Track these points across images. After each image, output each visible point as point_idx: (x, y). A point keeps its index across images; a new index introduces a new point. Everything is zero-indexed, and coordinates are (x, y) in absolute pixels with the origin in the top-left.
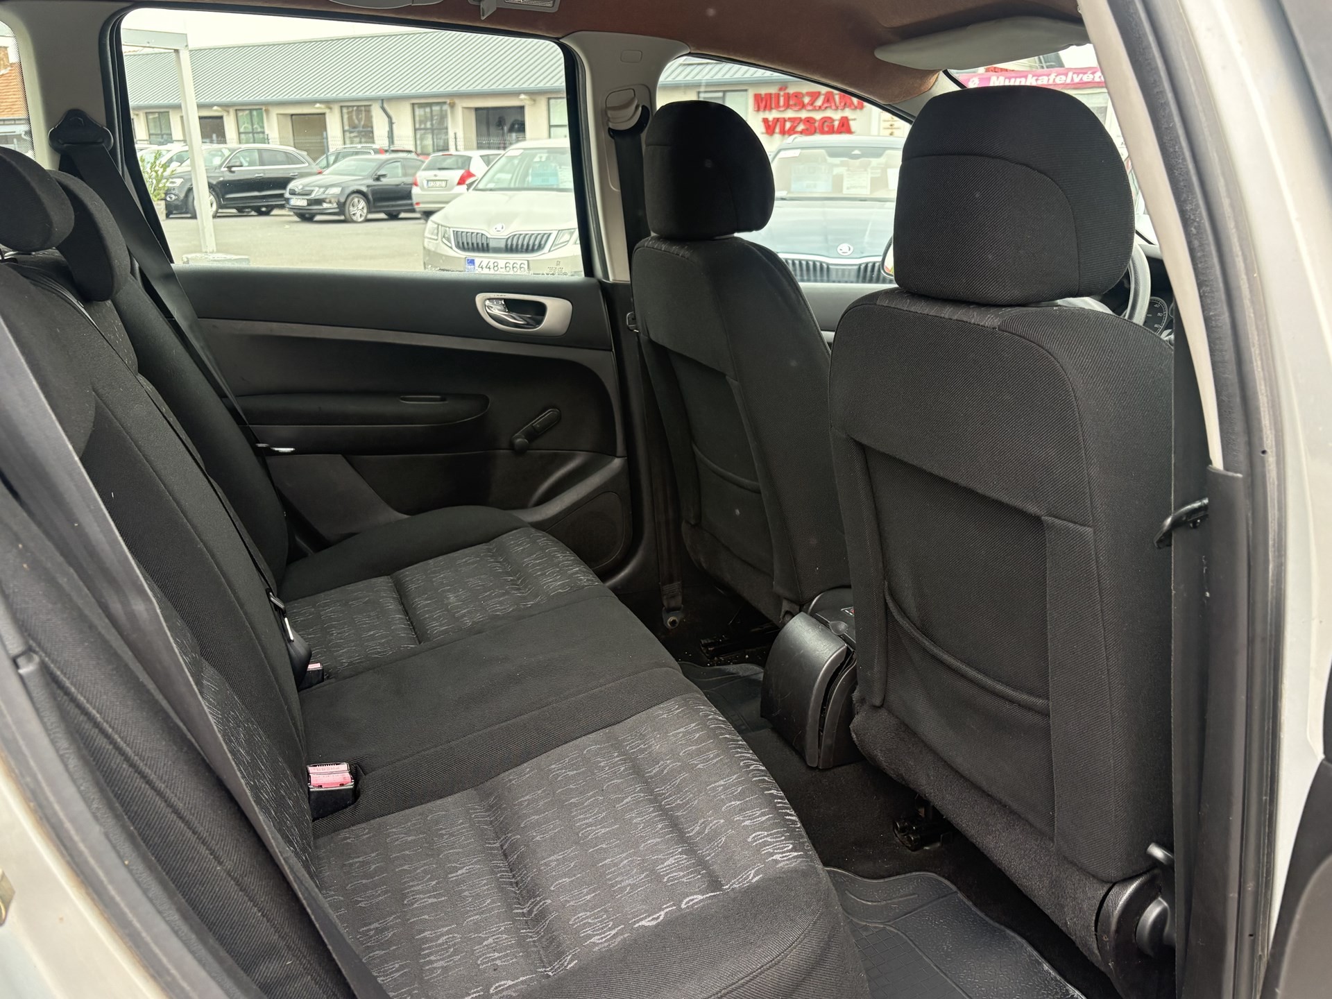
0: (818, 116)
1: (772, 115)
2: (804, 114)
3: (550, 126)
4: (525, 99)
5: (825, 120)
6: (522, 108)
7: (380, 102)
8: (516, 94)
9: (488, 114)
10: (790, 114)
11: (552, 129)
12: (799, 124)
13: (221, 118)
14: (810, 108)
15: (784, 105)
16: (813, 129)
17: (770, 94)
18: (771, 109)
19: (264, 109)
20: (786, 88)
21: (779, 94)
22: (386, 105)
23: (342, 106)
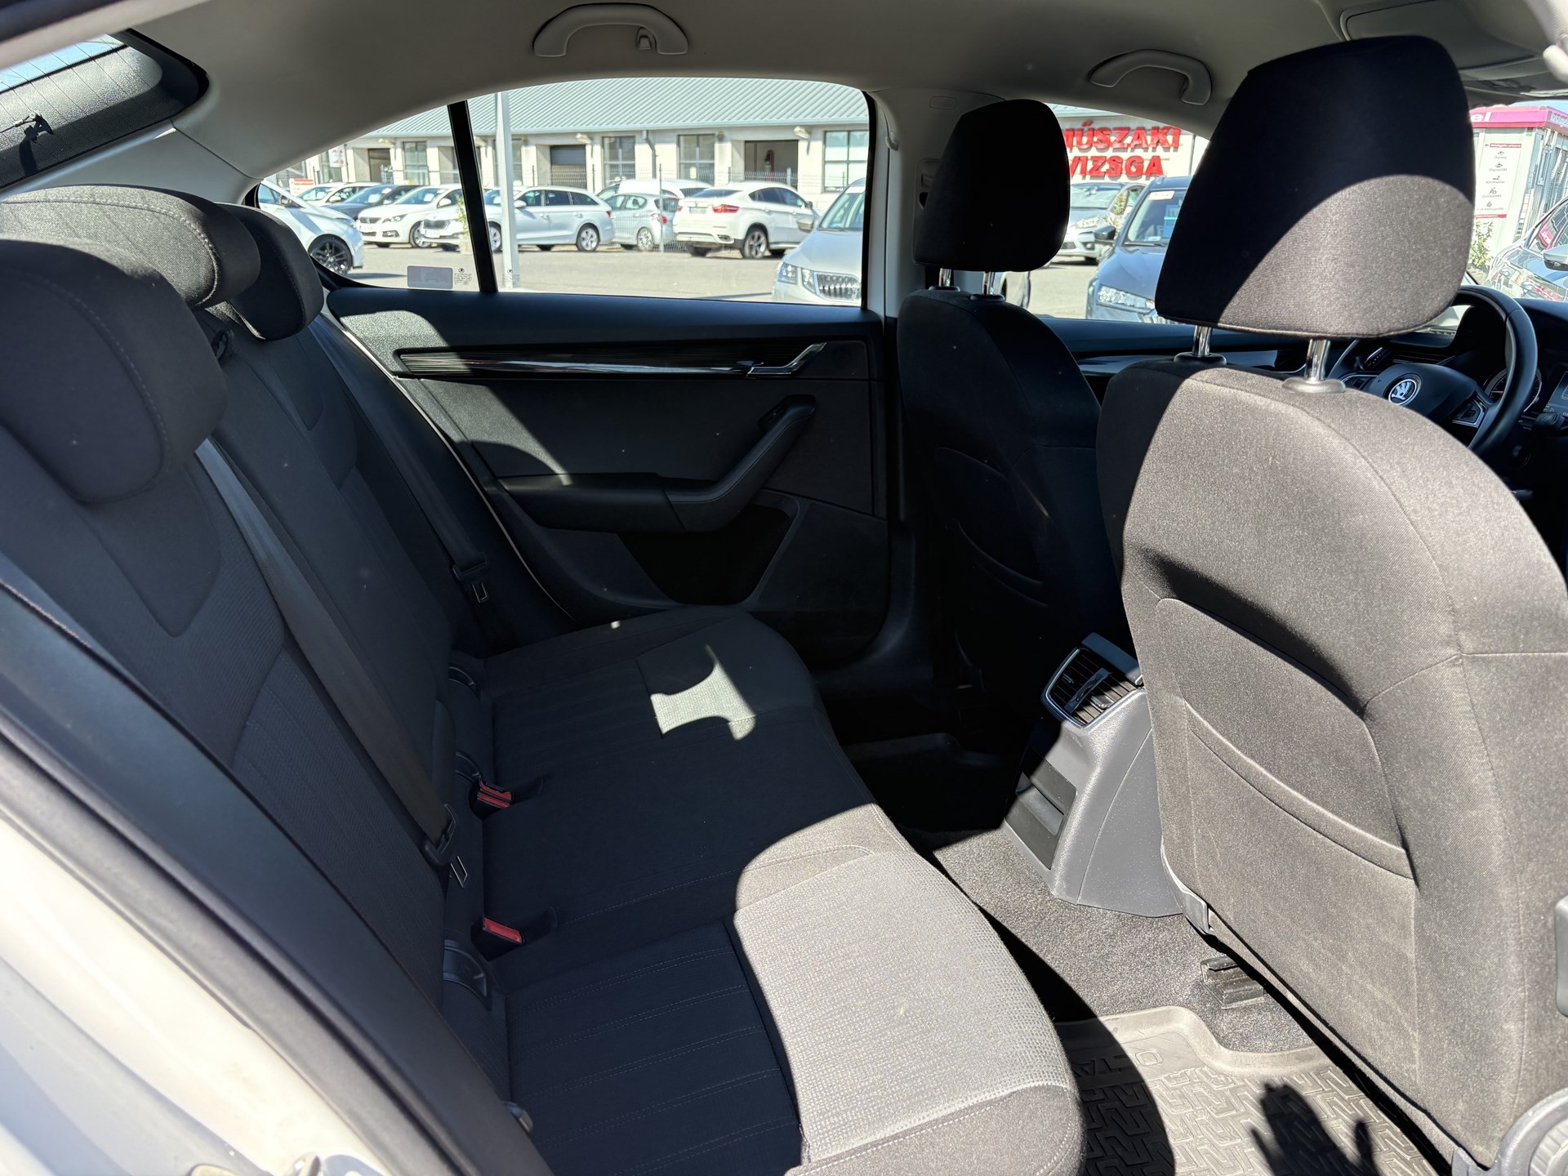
0: (1125, 156)
2: (1109, 153)
3: (825, 162)
4: (800, 131)
5: (1133, 161)
7: (645, 134)
8: (793, 127)
9: (755, 146)
10: (1094, 152)
11: (828, 166)
12: (1103, 164)
14: (1117, 145)
15: (1087, 143)
16: (1119, 171)
19: (523, 139)
20: (1091, 123)
22: (650, 138)
23: (603, 138)
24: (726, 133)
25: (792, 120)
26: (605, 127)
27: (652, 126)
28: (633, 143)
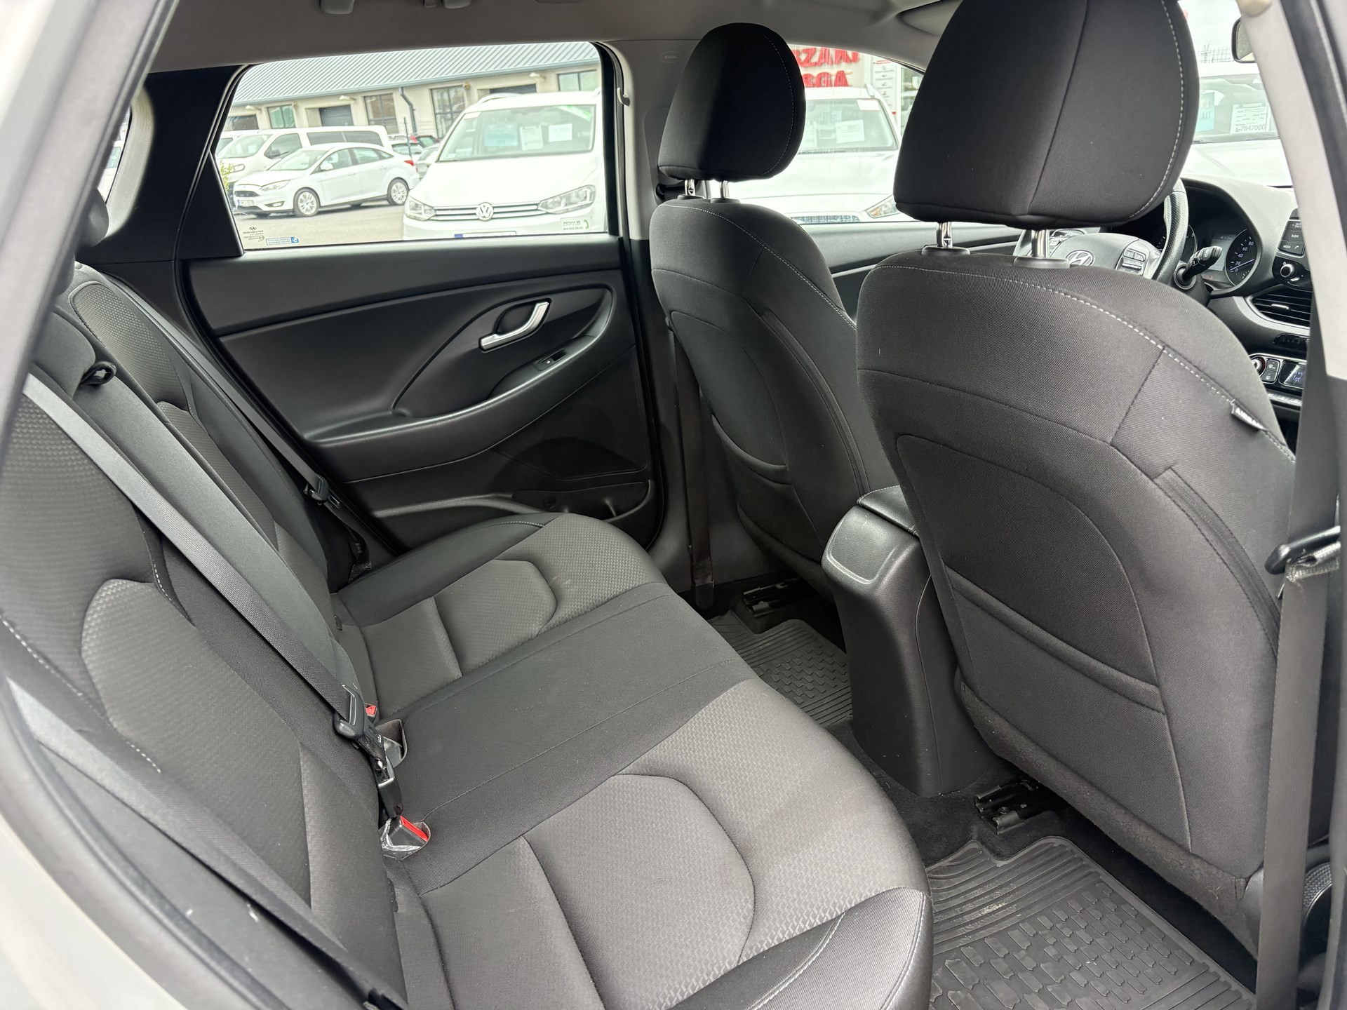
0: (815, 72)
4: (535, 77)
5: (820, 76)
6: (534, 86)
7: (400, 89)
8: (527, 72)
14: (807, 65)
19: (293, 104)
22: (405, 93)
23: (365, 97)
24: (472, 84)
26: (364, 86)
28: (392, 100)
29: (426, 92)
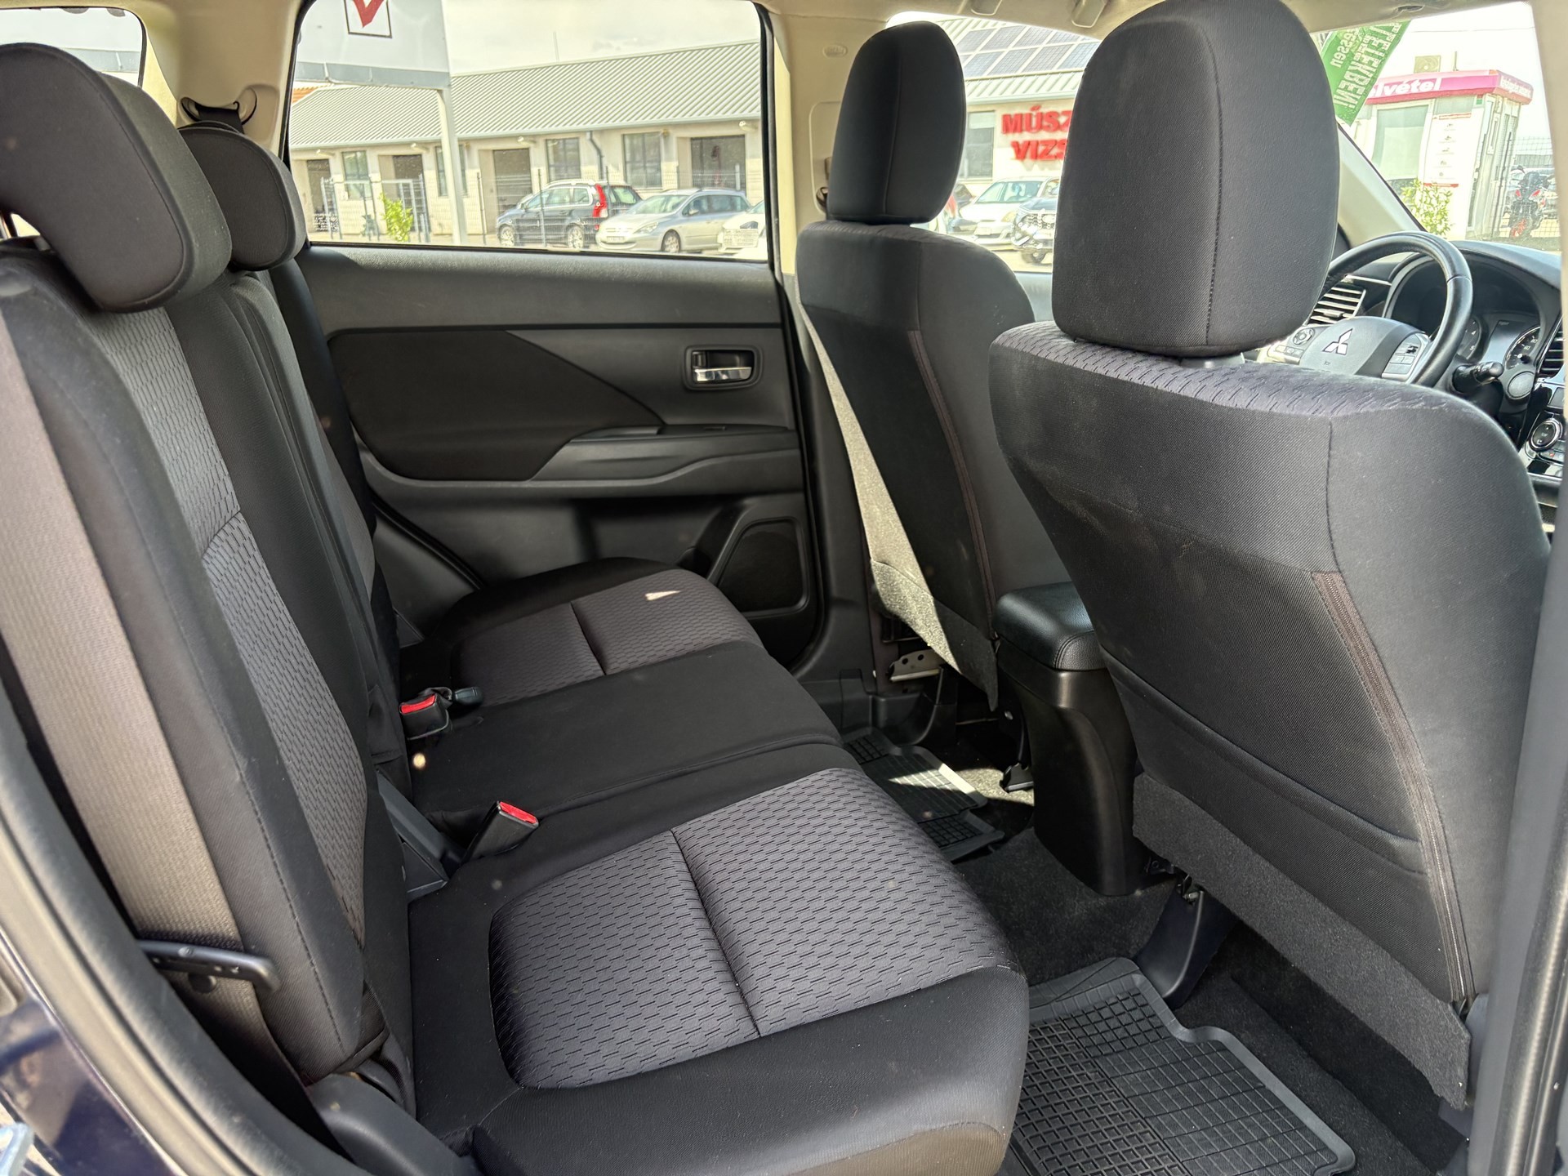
1: (1024, 137)
2: (1059, 136)
4: (746, 126)
6: (743, 136)
7: (588, 134)
8: (736, 122)
9: (701, 143)
10: (1044, 135)
12: (1053, 148)
13: (420, 155)
15: (1037, 127)
17: (1021, 115)
18: (1021, 131)
19: (466, 144)
20: (1039, 108)
21: (1030, 115)
22: (594, 137)
23: (547, 140)
24: (671, 131)
25: (737, 115)
26: (547, 129)
27: (596, 125)
28: (578, 144)
29: (616, 140)
